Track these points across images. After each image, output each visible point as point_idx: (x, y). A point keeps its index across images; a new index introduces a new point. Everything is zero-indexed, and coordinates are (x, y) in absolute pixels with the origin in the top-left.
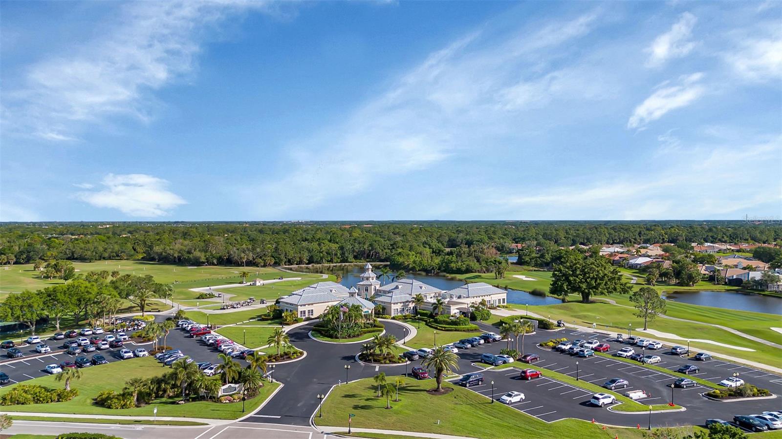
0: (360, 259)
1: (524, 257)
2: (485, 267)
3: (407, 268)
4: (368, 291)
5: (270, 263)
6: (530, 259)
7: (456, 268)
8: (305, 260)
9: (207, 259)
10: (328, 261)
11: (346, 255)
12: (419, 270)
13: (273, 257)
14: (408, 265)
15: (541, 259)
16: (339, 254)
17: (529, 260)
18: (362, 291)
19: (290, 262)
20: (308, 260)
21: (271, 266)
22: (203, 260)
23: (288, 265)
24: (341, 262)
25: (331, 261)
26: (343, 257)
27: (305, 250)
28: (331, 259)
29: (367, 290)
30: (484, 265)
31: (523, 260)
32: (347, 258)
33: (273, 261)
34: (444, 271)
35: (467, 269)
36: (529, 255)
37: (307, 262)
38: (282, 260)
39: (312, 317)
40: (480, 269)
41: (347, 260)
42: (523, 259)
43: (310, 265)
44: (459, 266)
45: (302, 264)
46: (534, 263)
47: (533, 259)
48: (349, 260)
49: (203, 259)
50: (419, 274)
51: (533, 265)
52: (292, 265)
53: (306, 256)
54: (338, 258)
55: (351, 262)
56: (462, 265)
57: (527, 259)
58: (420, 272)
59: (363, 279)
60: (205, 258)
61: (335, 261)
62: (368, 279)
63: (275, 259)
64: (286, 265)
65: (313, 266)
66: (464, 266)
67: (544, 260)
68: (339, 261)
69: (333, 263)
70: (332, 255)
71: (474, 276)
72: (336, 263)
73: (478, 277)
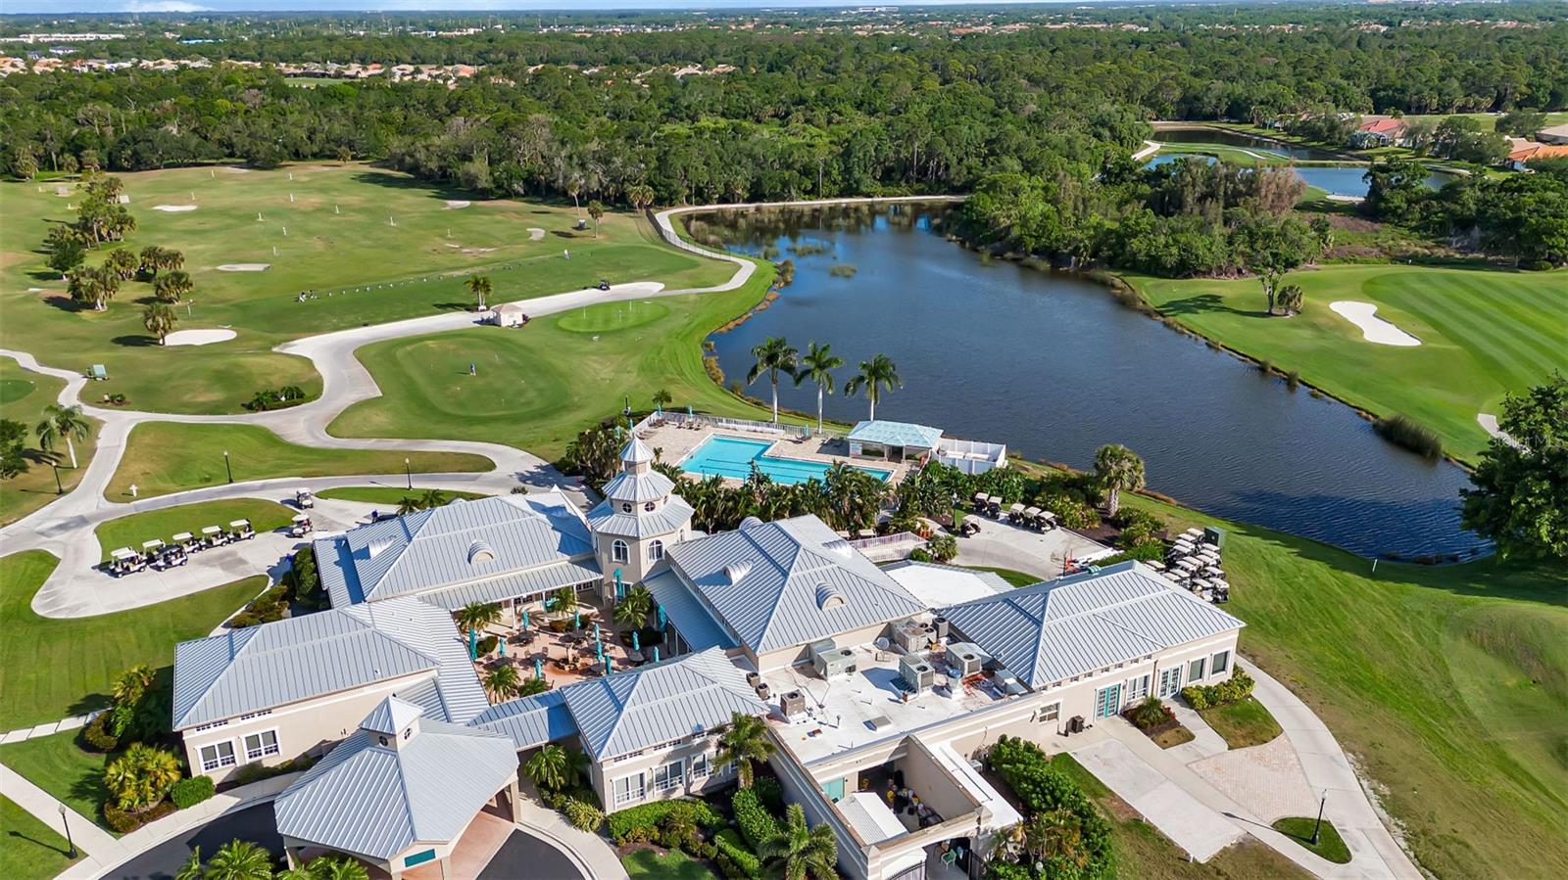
0: (899, 186)
1: (1386, 192)
3: (1000, 240)
5: (641, 201)
6: (1409, 202)
7: (1148, 254)
8: (739, 191)
9: (495, 181)
10: (806, 192)
11: (857, 174)
12: (1035, 251)
13: (651, 183)
14: (1009, 228)
15: (1446, 204)
16: (835, 173)
17: (1404, 206)
19: (700, 195)
20: (746, 191)
21: (646, 207)
22: (486, 185)
23: (698, 204)
24: (841, 195)
25: (813, 192)
26: (847, 181)
28: (814, 185)
29: (621, 553)
30: (1241, 248)
31: (1383, 205)
32: (857, 182)
33: (651, 193)
34: (1112, 263)
35: (1181, 260)
36: (1406, 187)
37: (746, 196)
38: (676, 192)
39: (270, 761)
40: (1224, 263)
41: (858, 188)
42: (1386, 201)
43: (752, 206)
44: (1157, 247)
45: (734, 203)
46: (1418, 216)
47: (1417, 202)
48: (864, 188)
49: (484, 182)
50: (1031, 267)
51: (1414, 224)
52: (706, 202)
53: (744, 179)
54: (834, 183)
55: (868, 195)
56: (1167, 246)
57: (1398, 201)
58: (1033, 259)
60: (490, 179)
61: (823, 190)
63: (657, 190)
64: (690, 204)
65: (758, 209)
66: (1174, 250)
67: (1453, 206)
68: (836, 192)
69: (818, 196)
70: (815, 174)
71: (1194, 300)
72: (827, 197)
73: (1210, 303)
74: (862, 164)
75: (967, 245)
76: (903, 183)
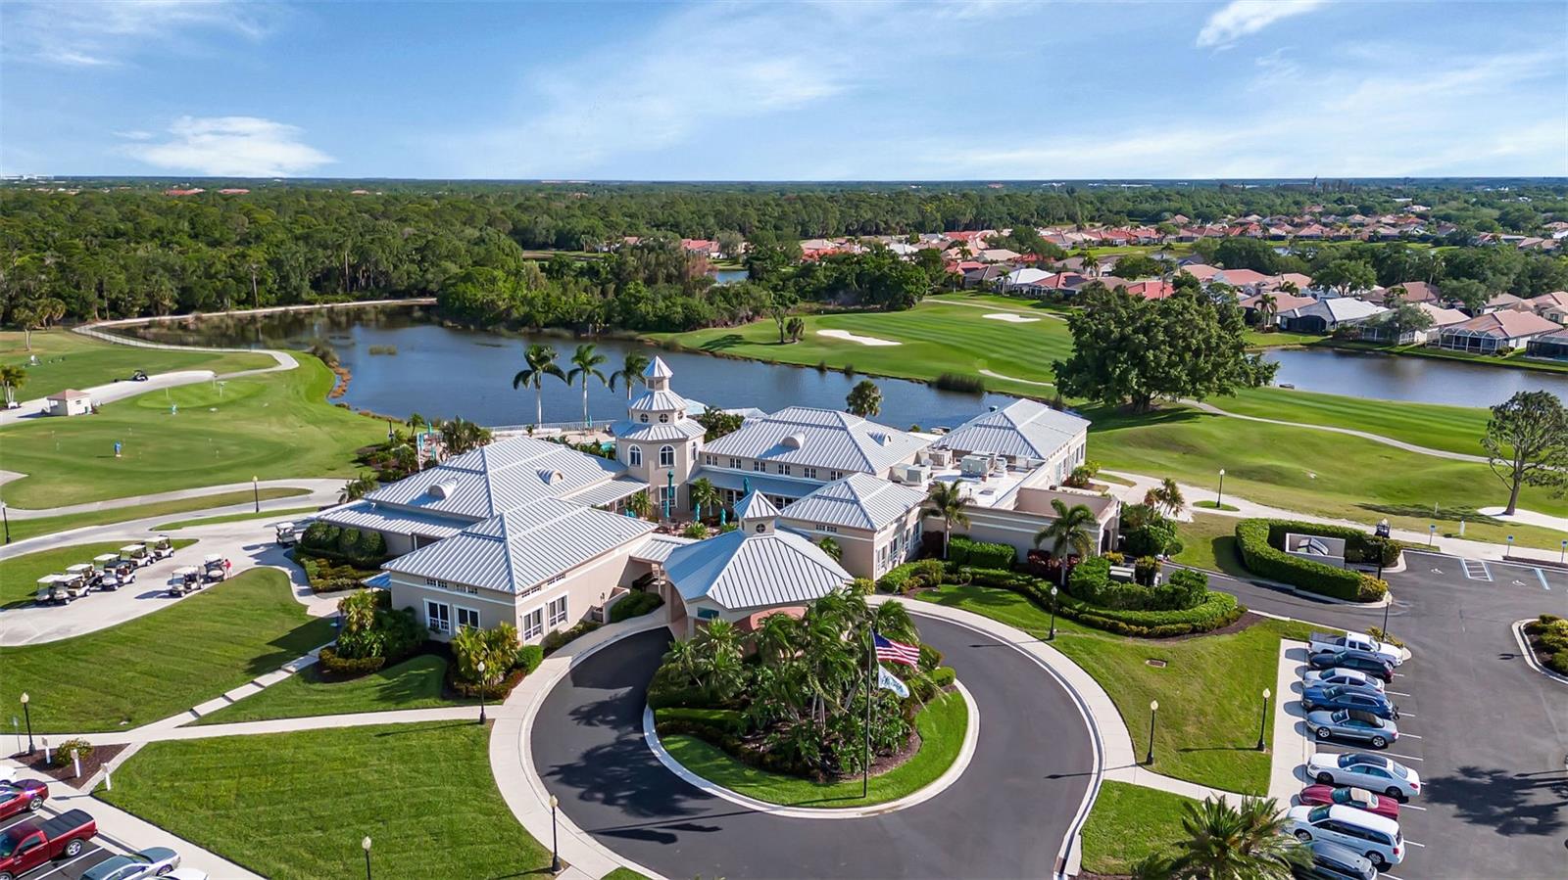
0: (335, 292)
2: (725, 309)
4: (671, 461)
5: (51, 316)
7: (655, 316)
8: (167, 302)
10: (242, 302)
11: (293, 282)
12: (546, 325)
13: (59, 296)
14: (508, 310)
16: (270, 281)
18: (652, 464)
19: (116, 309)
20: (177, 302)
21: (54, 324)
23: (113, 318)
25: (248, 301)
26: (285, 288)
27: (161, 271)
28: (248, 294)
29: (667, 458)
32: (295, 289)
33: (62, 307)
34: (623, 325)
35: (686, 316)
37: (176, 306)
38: (89, 305)
39: (564, 627)
41: (298, 296)
43: (190, 317)
44: (661, 309)
45: (158, 315)
48: (304, 296)
52: (124, 316)
53: (168, 289)
54: (270, 292)
56: (667, 307)
58: (552, 330)
59: (644, 418)
61: (260, 299)
62: (664, 417)
63: (67, 304)
64: (105, 319)
65: (198, 319)
66: (677, 310)
68: (274, 301)
69: (254, 307)
70: (248, 283)
71: (725, 338)
72: (264, 307)
73: (735, 340)
74: (298, 271)
75: (472, 327)
76: (340, 291)
